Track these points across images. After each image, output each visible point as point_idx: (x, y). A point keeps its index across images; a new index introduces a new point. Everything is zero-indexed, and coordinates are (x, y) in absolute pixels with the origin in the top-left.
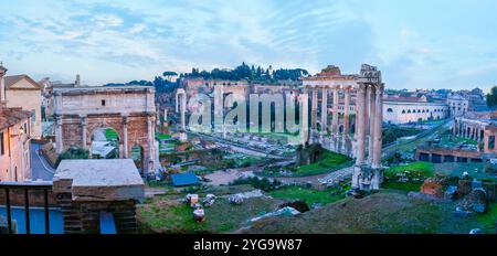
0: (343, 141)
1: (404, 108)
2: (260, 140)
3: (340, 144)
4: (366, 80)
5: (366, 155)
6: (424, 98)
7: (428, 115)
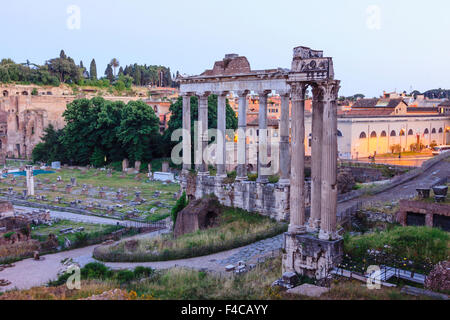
0: (259, 191)
1: (363, 128)
2: (101, 196)
3: (253, 196)
4: (304, 77)
5: (306, 214)
6: (401, 109)
7: (412, 140)
